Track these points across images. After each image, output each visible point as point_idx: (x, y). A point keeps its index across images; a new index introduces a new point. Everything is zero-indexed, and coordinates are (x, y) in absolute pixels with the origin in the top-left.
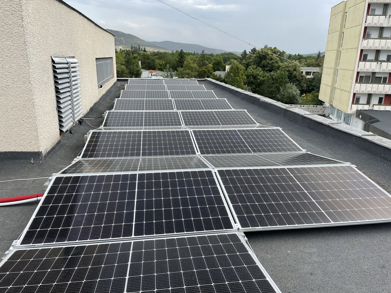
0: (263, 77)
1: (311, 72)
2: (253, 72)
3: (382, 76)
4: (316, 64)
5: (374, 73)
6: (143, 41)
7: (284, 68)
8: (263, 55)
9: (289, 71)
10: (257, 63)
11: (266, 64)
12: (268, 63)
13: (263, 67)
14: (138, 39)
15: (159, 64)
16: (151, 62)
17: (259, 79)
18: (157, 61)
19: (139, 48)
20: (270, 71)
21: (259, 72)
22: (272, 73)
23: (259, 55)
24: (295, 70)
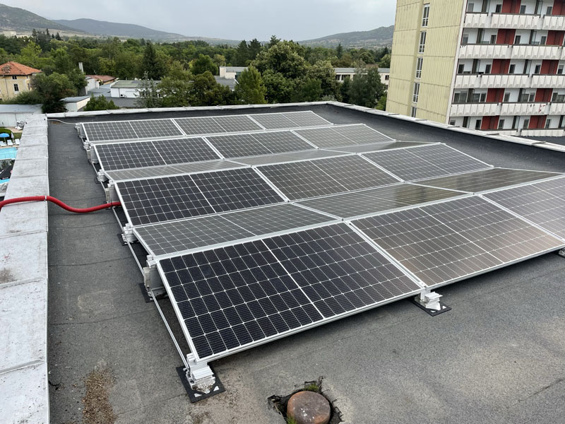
0: (288, 87)
1: (339, 75)
2: (272, 80)
3: (481, 92)
4: (340, 63)
5: (471, 90)
6: (43, 18)
7: (314, 72)
8: (282, 54)
9: (320, 77)
10: (274, 65)
11: (287, 67)
12: (290, 65)
13: (283, 71)
14: (34, 16)
15: (107, 65)
16: (91, 62)
17: (283, 90)
18: (102, 60)
19: (48, 34)
20: (293, 77)
21: (280, 79)
22: (297, 80)
23: (277, 54)
24: (328, 75)
